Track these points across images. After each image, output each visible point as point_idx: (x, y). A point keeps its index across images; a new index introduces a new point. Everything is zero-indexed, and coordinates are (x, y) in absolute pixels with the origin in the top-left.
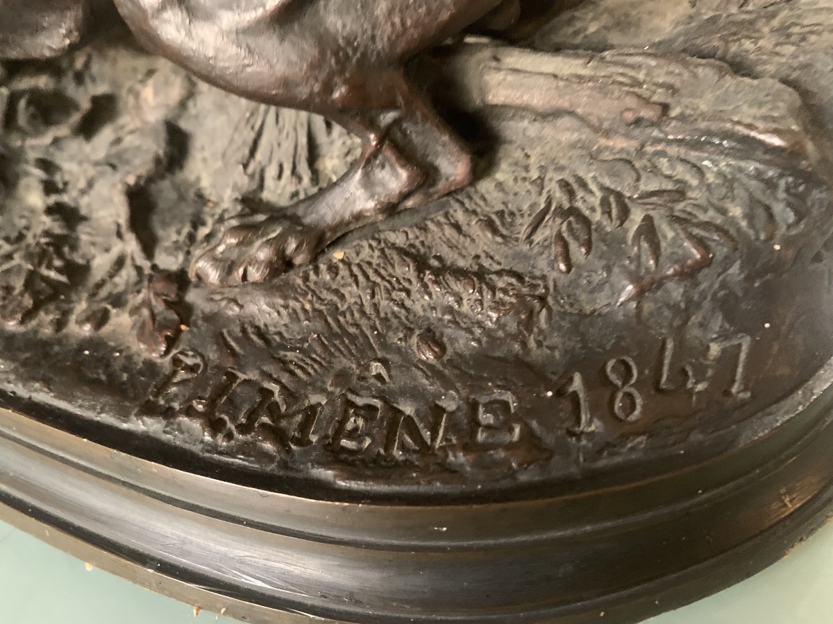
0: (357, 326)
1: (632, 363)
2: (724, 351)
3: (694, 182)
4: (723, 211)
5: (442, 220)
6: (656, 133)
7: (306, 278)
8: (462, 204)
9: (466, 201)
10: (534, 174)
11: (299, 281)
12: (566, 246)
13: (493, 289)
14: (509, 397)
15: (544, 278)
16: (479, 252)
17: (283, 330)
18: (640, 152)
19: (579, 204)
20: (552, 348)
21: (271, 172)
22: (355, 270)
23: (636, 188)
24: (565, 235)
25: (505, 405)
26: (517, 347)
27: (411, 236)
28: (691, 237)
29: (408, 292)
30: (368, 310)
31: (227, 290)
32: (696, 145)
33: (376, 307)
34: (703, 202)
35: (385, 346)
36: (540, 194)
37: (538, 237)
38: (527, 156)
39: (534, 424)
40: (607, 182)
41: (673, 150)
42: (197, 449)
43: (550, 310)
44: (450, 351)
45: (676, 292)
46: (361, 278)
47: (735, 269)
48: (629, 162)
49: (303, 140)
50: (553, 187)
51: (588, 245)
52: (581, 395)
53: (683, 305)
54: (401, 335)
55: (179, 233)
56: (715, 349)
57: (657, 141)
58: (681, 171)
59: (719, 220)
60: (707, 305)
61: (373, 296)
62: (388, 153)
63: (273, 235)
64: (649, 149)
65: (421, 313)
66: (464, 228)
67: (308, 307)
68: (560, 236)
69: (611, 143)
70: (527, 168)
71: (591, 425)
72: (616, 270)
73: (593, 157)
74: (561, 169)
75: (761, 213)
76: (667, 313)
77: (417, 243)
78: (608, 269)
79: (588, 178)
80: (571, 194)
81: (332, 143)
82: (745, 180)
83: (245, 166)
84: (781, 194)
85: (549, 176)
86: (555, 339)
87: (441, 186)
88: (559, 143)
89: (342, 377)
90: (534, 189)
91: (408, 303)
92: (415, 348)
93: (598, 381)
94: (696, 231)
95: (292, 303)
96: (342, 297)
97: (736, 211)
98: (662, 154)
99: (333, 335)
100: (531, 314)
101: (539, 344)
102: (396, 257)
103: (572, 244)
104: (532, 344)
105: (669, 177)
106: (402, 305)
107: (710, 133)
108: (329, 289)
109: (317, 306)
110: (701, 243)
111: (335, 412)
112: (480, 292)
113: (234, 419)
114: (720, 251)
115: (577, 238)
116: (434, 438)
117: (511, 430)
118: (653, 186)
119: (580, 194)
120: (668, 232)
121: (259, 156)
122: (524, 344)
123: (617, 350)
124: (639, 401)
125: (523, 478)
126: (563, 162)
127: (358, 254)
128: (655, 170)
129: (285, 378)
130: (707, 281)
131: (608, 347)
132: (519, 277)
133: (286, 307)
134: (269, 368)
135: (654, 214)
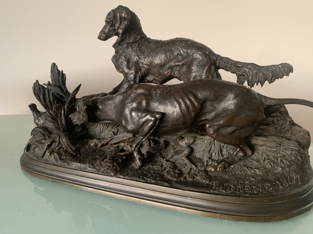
0: (240, 177)
1: (284, 180)
2: (296, 178)
3: (286, 154)
4: (291, 158)
5: (248, 161)
6: (279, 148)
7: (229, 170)
8: (250, 159)
9: (250, 158)
10: (261, 154)
11: (228, 170)
12: (270, 164)
13: (261, 170)
14: (269, 184)
15: (268, 168)
16: (256, 165)
17: (227, 178)
18: (277, 150)
19: (269, 158)
20: (272, 178)
21: (213, 154)
22: (236, 169)
23: (278, 155)
24: (270, 162)
25: (269, 186)
26: (267, 178)
27: (243, 163)
28: (288, 162)
29: (247, 172)
30: (241, 174)
31: (216, 172)
32: (285, 149)
33: (242, 174)
34: (288, 157)
35: (246, 179)
36: (262, 157)
37: (265, 162)
38: (259, 151)
39: (274, 187)
40: (273, 155)
41: (282, 150)
42: (225, 194)
43: (270, 173)
44: (257, 179)
45: (287, 169)
46: (238, 170)
47: (295, 166)
48: (276, 152)
49: (219, 149)
51: (274, 163)
52: (279, 184)
53: (289, 171)
54: (248, 177)
55: (201, 164)
56: (294, 177)
57: (279, 149)
58: (283, 153)
59: (291, 159)
60: (292, 171)
61: (241, 172)
62: (241, 151)
63: (222, 163)
64: (278, 150)
65: (250, 174)
66: (252, 162)
67: (230, 174)
68: (269, 162)
69: (272, 149)
70: (259, 153)
71: (281, 187)
72: (278, 167)
73: (270, 151)
74: (265, 153)
75: (297, 159)
76: (287, 172)
77: (245, 164)
78: (277, 167)
79: (270, 154)
80: (268, 157)
81: (224, 149)
82: (293, 154)
83: (209, 153)
84: (298, 156)
85: (263, 154)
86: (272, 177)
87: (247, 156)
88: (263, 149)
89: (241, 184)
90: (261, 156)
91: (247, 173)
92: (251, 179)
93: (280, 182)
95: (228, 174)
96: (236, 173)
97: (293, 158)
98: (280, 151)
99: (236, 178)
100: (268, 173)
101: (270, 177)
102: (243, 166)
103: (271, 163)
104: (269, 177)
105: (282, 154)
106: (246, 173)
107: (287, 148)
108: (233, 172)
109: (232, 174)
110: (290, 162)
111: (242, 188)
112: (259, 170)
113: (228, 189)
114: (293, 163)
115: (272, 162)
116: (260, 190)
117: (271, 188)
118: (280, 155)
119: (269, 156)
120: (285, 161)
121: (211, 152)
122: (268, 177)
123: (281, 177)
124: (287, 184)
125: (275, 194)
126: (265, 152)
127: (235, 166)
128: (280, 153)
129: (232, 184)
130: (291, 168)
131: (280, 177)
132: (264, 168)
133: (227, 174)
134: (228, 183)
135: (282, 159)
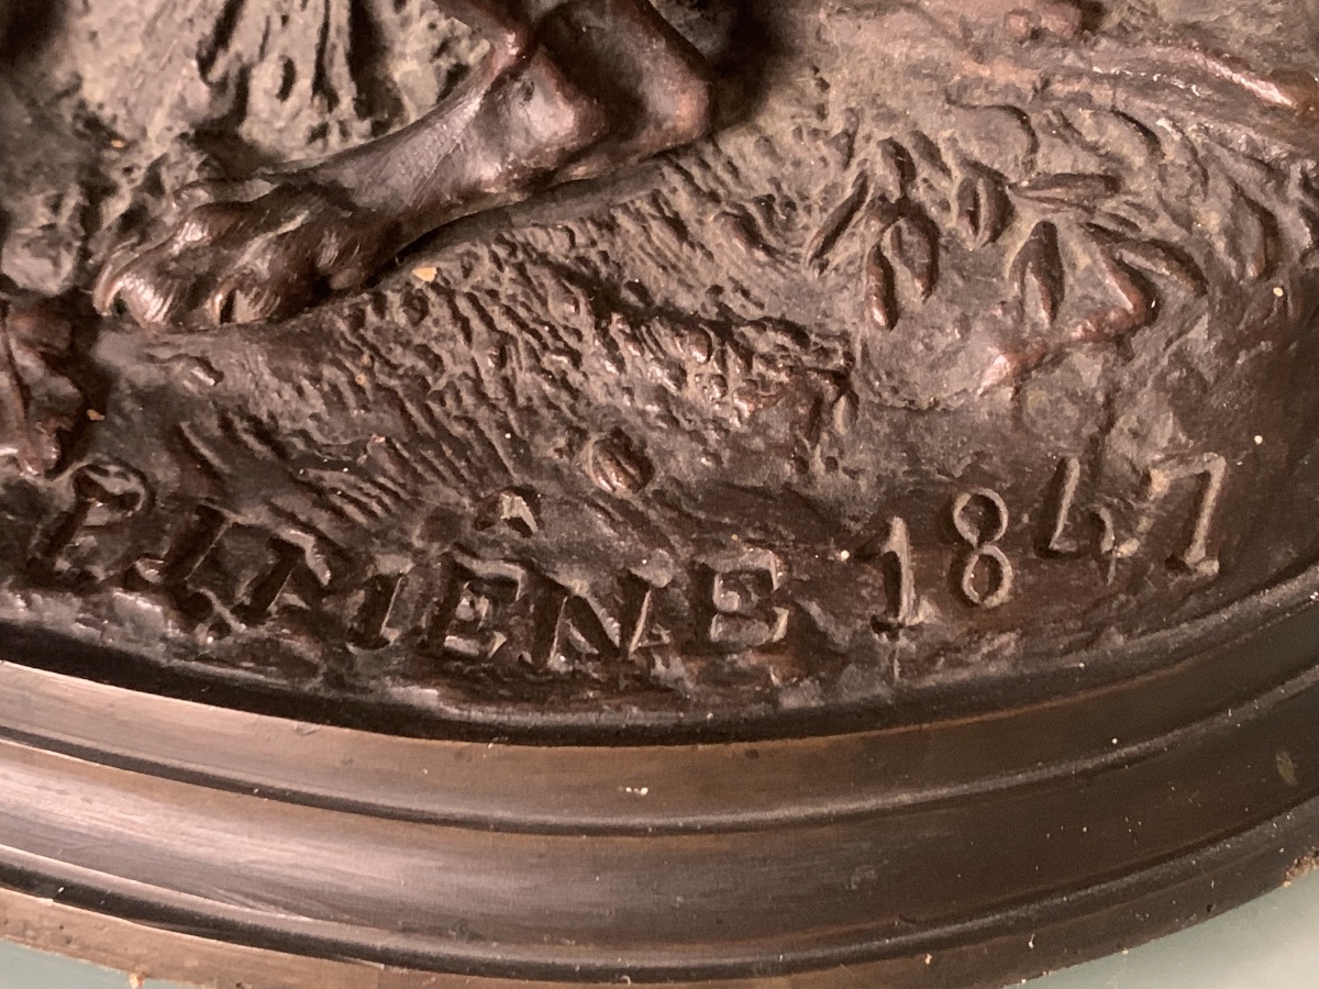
0: (471, 423)
1: (1000, 503)
2: (1175, 486)
3: (1138, 160)
4: (1185, 220)
5: (646, 208)
6: (1070, 59)
7: (358, 321)
8: (688, 177)
9: (696, 171)
10: (837, 123)
11: (342, 326)
12: (888, 276)
13: (747, 355)
14: (769, 561)
15: (844, 337)
16: (722, 280)
17: (310, 425)
18: (1043, 90)
19: (919, 194)
20: (853, 474)
21: (265, 79)
22: (463, 305)
23: (1030, 165)
24: (888, 254)
25: (763, 577)
26: (788, 469)
27: (580, 239)
28: (1120, 267)
29: (576, 358)
30: (492, 389)
31: (182, 339)
32: (1146, 88)
33: (508, 385)
34: (1150, 200)
35: (527, 462)
36: (846, 165)
37: (841, 253)
38: (824, 86)
39: (814, 609)
40: (975, 150)
41: (1103, 95)
42: (157, 652)
43: (854, 400)
44: (660, 475)
45: (1089, 369)
46: (476, 325)
47: (1199, 332)
48: (1018, 113)
50: (872, 156)
51: (931, 277)
52: (905, 560)
53: (1100, 398)
54: (562, 442)
55: (56, 207)
56: (1160, 482)
57: (1074, 74)
58: (1118, 138)
59: (1176, 235)
60: (1146, 396)
61: (502, 360)
63: (291, 227)
64: (1059, 88)
65: (602, 399)
66: (693, 227)
67: (362, 379)
68: (879, 257)
69: (986, 72)
70: (821, 112)
71: (917, 610)
72: (978, 326)
73: (953, 99)
74: (890, 117)
75: (1252, 226)
76: (1071, 411)
77: (593, 255)
78: (964, 324)
79: (941, 138)
80: (906, 171)
81: (405, 23)
82: (1229, 160)
83: (205, 65)
84: (1295, 193)
85: (863, 131)
86: (862, 456)
87: (647, 139)
88: (887, 61)
89: (443, 523)
90: (834, 156)
91: (575, 378)
92: (589, 469)
93: (935, 534)
94: (1130, 257)
95: (328, 372)
96: (436, 363)
97: (1212, 220)
98: (1084, 100)
99: (416, 439)
100: (819, 407)
101: (831, 464)
102: (550, 282)
103: (903, 275)
104: (818, 466)
105: (1093, 148)
106: (562, 382)
107: (1167, 69)
108: (406, 345)
109: (382, 379)
110: (1139, 282)
111: (430, 585)
112: (722, 362)
113: (227, 597)
114: (1175, 289)
115: (909, 263)
116: (627, 631)
117: (771, 620)
118: (1060, 163)
119: (924, 170)
120: (1081, 255)
121: (237, 42)
122: (803, 465)
123: (975, 475)
124: (1008, 571)
125: (790, 702)
126: (894, 103)
127: (467, 272)
128: (1066, 133)
129: (323, 521)
130: (1149, 347)
131: (958, 473)
132: (799, 334)
133: (316, 379)
135: (1057, 220)
